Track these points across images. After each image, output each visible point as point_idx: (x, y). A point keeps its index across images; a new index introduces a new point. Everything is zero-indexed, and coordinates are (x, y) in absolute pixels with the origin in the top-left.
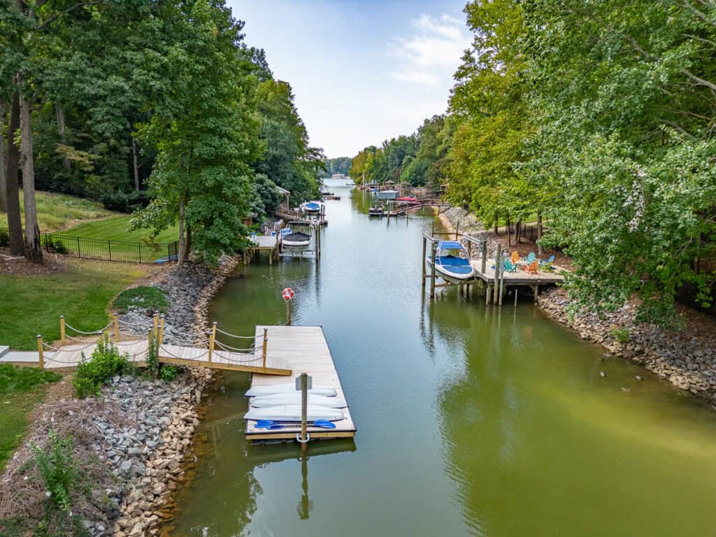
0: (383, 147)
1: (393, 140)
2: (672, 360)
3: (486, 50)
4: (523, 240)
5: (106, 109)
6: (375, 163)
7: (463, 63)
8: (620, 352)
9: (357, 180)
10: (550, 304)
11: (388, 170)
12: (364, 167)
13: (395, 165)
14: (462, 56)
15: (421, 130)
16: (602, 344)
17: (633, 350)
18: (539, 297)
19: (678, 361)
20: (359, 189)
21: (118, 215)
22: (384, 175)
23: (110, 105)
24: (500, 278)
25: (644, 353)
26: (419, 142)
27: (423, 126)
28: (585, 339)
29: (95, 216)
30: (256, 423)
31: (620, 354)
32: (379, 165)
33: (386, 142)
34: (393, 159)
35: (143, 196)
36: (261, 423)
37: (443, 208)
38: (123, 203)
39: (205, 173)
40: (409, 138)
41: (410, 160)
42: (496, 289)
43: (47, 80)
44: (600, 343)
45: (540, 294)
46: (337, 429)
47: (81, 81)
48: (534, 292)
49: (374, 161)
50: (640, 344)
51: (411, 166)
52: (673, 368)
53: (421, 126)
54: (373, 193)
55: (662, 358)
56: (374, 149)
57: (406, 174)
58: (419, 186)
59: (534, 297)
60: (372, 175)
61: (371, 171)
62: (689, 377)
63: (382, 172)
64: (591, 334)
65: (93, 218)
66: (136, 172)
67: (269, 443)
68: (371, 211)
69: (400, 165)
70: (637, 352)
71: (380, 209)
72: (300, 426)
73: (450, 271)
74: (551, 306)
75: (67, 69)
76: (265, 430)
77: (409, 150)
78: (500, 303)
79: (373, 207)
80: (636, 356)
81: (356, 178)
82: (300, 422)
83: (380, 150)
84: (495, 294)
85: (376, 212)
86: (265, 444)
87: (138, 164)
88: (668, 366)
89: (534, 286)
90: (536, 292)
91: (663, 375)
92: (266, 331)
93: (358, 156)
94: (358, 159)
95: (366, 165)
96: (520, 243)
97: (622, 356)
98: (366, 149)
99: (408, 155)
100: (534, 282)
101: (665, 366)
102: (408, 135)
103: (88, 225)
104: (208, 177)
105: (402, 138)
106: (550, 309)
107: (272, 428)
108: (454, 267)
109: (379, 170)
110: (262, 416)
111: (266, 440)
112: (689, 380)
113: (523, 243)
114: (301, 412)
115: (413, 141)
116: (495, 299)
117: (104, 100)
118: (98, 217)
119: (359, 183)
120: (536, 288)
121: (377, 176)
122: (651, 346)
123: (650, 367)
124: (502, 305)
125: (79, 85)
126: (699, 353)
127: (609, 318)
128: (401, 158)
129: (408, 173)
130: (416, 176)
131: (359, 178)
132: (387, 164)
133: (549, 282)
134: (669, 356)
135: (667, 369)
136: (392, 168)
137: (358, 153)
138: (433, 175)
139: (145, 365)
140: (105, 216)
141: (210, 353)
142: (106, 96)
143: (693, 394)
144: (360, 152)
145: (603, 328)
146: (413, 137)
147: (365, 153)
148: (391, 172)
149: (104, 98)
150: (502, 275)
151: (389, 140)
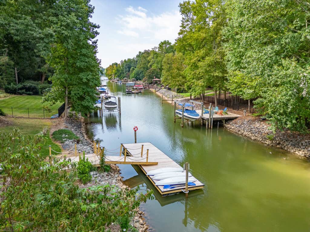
0: (121, 63)
1: (125, 60)
2: (294, 146)
3: (187, 23)
4: (205, 102)
5: (44, 44)
6: (118, 70)
7: (181, 28)
8: (271, 144)
9: (110, 78)
10: (231, 127)
11: (123, 73)
12: (113, 72)
13: (127, 71)
14: (180, 26)
15: (138, 56)
16: (262, 141)
17: (276, 143)
18: (225, 125)
19: (296, 146)
20: (111, 81)
21: (13, 96)
22: (122, 75)
23: (45, 42)
24: (211, 117)
25: (280, 144)
26: (137, 61)
27: (138, 54)
28: (254, 140)
29: (3, 96)
30: (163, 187)
31: (271, 145)
32: (119, 71)
33: (122, 61)
34: (126, 68)
35: (25, 86)
36: (165, 187)
37: (157, 90)
38: (15, 90)
39: (81, 75)
40: (132, 60)
41: (134, 69)
42: (210, 122)
43: (12, 29)
44: (261, 141)
45: (225, 123)
46: (197, 185)
47: (31, 30)
48: (223, 123)
49: (117, 69)
50: (278, 140)
51: (134, 72)
52: (295, 148)
53: (137, 55)
54: (119, 83)
55: (290, 145)
56: (116, 64)
57: (132, 75)
58: (139, 80)
59: (223, 125)
60: (116, 75)
61: (116, 74)
62: (303, 151)
63: (121, 74)
64: (256, 138)
65: (3, 98)
66: (16, 74)
67: (170, 195)
68: (127, 91)
69: (129, 71)
70: (278, 143)
71: (130, 90)
72: (185, 186)
73: (191, 115)
74: (233, 128)
75: (23, 24)
76: (168, 189)
77: (132, 64)
78: (212, 128)
79: (127, 89)
80: (278, 145)
81: (109, 76)
82: (185, 184)
83: (119, 64)
84: (210, 124)
85: (129, 91)
86: (168, 196)
87: (17, 71)
88: (293, 148)
89: (223, 120)
90: (224, 123)
91: (292, 151)
92: (143, 145)
93: (109, 67)
94: (110, 68)
95: (114, 71)
96: (204, 103)
97: (272, 146)
98: (113, 64)
99: (132, 67)
100: (223, 119)
101: (292, 148)
102: (132, 58)
103: (3, 101)
104: (83, 77)
105: (129, 60)
106: (233, 129)
107: (171, 188)
108: (191, 114)
109: (119, 73)
110: (165, 183)
111: (168, 194)
112: (304, 152)
113: (205, 103)
114: (185, 179)
115: (134, 61)
116: (209, 126)
117: (43, 40)
118: (5, 97)
119: (110, 79)
120: (224, 121)
121: (119, 76)
122: (282, 141)
123: (286, 149)
124: (212, 129)
125: (31, 32)
126: (303, 142)
127: (261, 131)
128: (129, 68)
129: (133, 75)
130: (136, 76)
131: (110, 77)
132: (123, 71)
133: (229, 118)
134: (292, 144)
135: (293, 149)
136: (125, 73)
137: (109, 66)
138: (148, 76)
139: (99, 166)
140: (8, 96)
141: (125, 158)
142: (43, 38)
143: (307, 157)
144: (110, 65)
145: (260, 135)
146: (133, 59)
147: (112, 65)
148: (125, 74)
149: (42, 39)
150: (212, 116)
151: (123, 60)
